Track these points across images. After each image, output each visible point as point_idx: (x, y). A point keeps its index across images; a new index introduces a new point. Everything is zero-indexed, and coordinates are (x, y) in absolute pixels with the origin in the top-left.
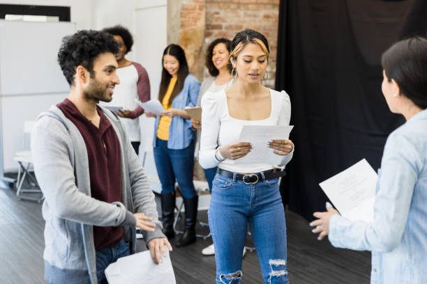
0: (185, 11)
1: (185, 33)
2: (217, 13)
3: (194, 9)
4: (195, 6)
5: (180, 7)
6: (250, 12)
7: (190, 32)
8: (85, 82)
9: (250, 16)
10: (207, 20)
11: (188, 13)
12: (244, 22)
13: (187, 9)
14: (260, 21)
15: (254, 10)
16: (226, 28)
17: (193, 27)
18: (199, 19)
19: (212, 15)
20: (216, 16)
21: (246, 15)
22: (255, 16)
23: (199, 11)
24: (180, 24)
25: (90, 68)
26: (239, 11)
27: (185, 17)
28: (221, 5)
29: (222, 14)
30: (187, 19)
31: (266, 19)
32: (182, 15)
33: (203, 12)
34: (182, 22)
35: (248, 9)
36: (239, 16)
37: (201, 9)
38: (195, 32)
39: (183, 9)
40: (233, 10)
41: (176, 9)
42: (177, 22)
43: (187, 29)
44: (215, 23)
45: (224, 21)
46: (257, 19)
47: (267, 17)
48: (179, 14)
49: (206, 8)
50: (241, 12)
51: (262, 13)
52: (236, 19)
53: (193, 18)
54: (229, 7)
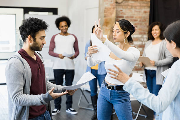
0: (106, 10)
1: (106, 20)
2: (122, 11)
3: (111, 9)
4: (111, 7)
5: (104, 8)
6: (137, 10)
7: (109, 19)
8: (31, 43)
9: (137, 12)
10: (116, 13)
11: (108, 11)
12: (134, 14)
13: (107, 9)
14: (142, 14)
15: (139, 9)
16: (126, 17)
17: (110, 17)
18: (113, 13)
19: (119, 11)
20: (121, 12)
21: (135, 11)
22: (139, 12)
23: (113, 10)
24: (104, 16)
25: (34, 37)
26: (132, 9)
27: (106, 12)
28: (123, 7)
29: (124, 11)
30: (107, 13)
31: (145, 13)
32: (105, 12)
33: (115, 10)
34: (105, 15)
35: (136, 9)
36: (132, 12)
37: (114, 9)
38: (111, 20)
39: (105, 9)
40: (129, 9)
41: (102, 9)
42: (103, 15)
43: (107, 18)
44: (120, 15)
45: (125, 14)
46: (141, 13)
47: (145, 12)
48: (103, 11)
49: (116, 8)
50: (133, 10)
51: (143, 10)
52: (131, 13)
53: (110, 13)
54: (127, 8)
